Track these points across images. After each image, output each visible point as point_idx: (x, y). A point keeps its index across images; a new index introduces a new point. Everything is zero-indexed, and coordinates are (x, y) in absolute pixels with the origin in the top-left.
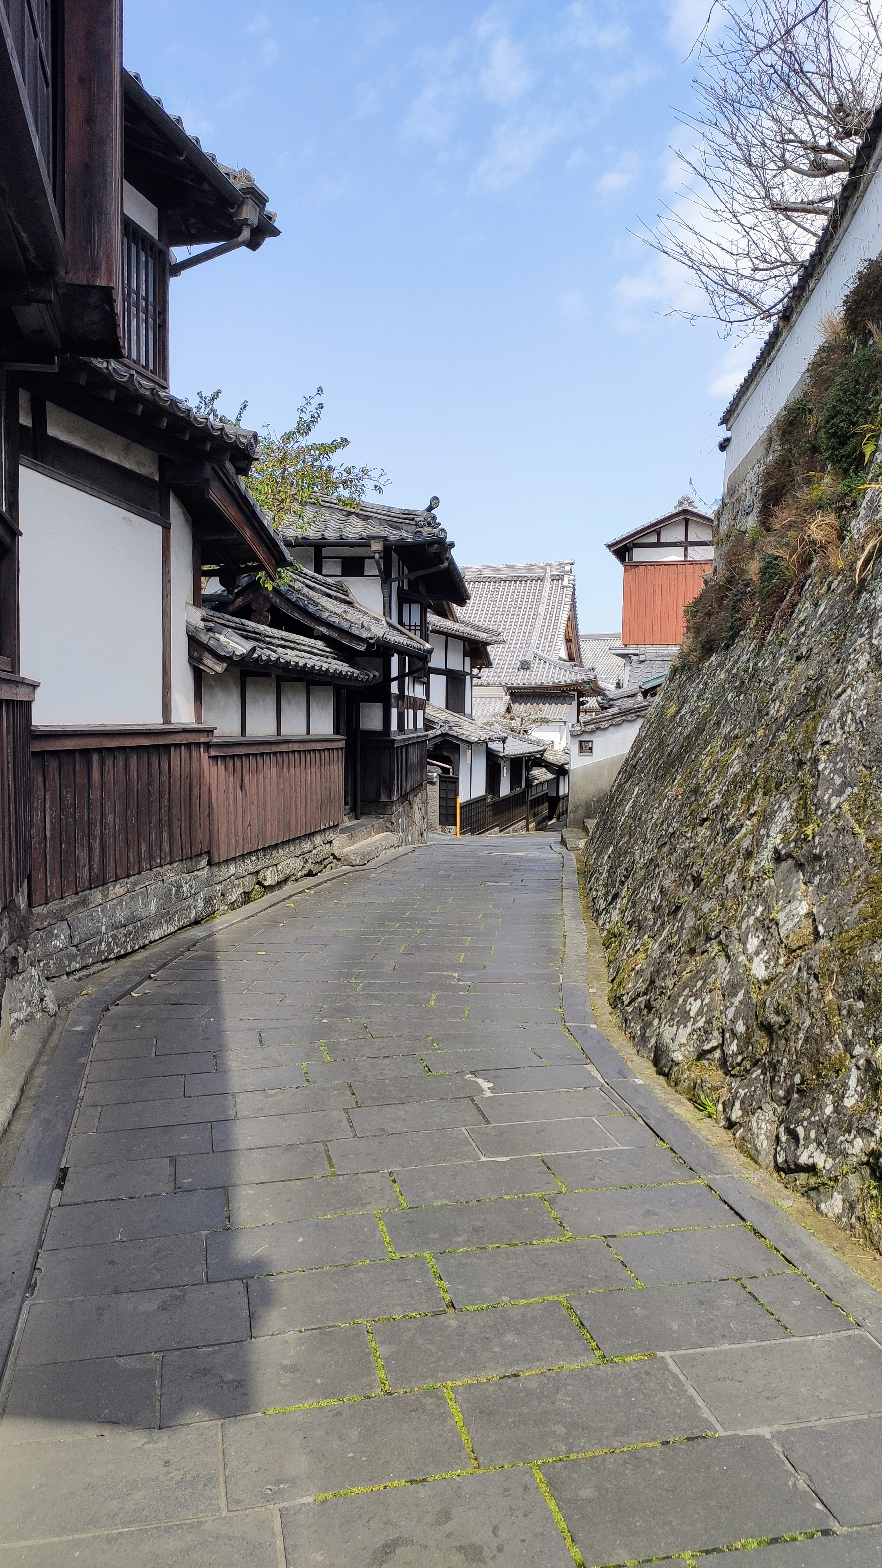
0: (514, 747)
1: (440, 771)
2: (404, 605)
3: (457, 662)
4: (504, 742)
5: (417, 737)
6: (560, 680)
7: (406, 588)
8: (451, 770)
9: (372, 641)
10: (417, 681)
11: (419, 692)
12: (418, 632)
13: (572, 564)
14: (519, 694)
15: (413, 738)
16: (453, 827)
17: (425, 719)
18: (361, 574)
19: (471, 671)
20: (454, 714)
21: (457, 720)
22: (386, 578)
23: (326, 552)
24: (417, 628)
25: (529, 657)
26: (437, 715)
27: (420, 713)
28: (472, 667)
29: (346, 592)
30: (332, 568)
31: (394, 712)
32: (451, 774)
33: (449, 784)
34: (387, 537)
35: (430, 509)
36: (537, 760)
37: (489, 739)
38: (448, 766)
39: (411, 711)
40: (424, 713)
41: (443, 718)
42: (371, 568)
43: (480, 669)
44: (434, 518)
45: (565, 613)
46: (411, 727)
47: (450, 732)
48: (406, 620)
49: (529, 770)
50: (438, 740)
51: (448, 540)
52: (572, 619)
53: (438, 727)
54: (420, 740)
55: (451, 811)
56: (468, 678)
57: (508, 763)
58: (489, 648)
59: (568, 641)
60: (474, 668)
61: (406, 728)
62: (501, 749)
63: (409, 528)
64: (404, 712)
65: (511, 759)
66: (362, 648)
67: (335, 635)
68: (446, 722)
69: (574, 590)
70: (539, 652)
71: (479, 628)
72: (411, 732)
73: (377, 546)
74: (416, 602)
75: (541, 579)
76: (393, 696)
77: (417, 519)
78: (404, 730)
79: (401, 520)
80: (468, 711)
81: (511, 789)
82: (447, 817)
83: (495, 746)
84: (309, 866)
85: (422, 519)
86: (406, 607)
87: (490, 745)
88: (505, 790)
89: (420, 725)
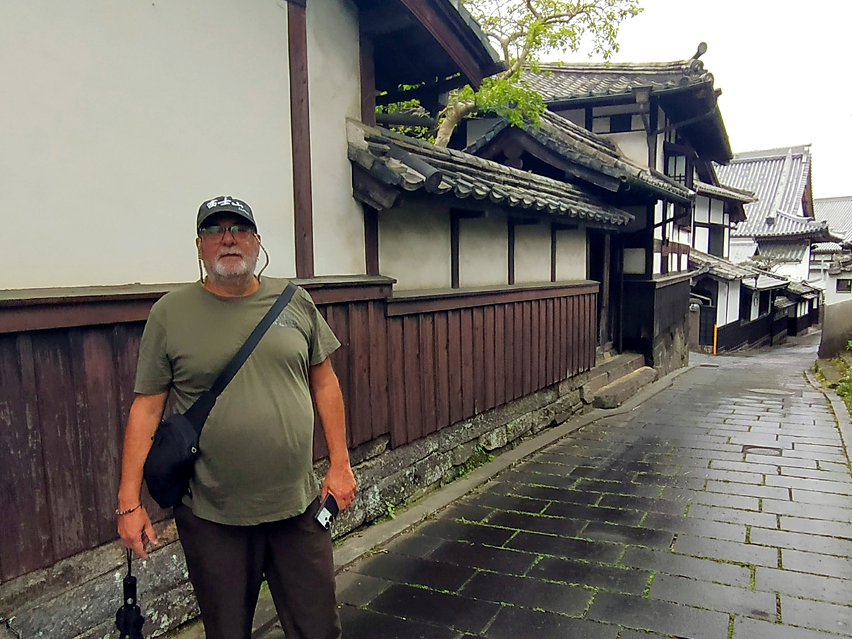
0: (764, 283)
1: (701, 303)
2: (670, 158)
3: (717, 219)
4: (756, 278)
5: (680, 278)
6: (798, 231)
7: (673, 141)
8: (710, 302)
9: (625, 181)
10: (683, 230)
11: (683, 238)
12: (683, 183)
13: (810, 145)
14: (765, 242)
15: (677, 278)
16: (711, 347)
17: (689, 261)
18: (630, 130)
19: (730, 224)
20: (715, 257)
21: (717, 261)
22: (652, 133)
23: (596, 111)
24: (682, 178)
25: (772, 215)
26: (700, 258)
27: (684, 258)
28: (730, 221)
29: (614, 146)
30: (601, 126)
31: (657, 257)
32: (710, 305)
33: (709, 313)
34: (652, 87)
35: (698, 55)
36: (783, 291)
37: (744, 276)
38: (708, 299)
39: (675, 256)
40: (689, 256)
41: (705, 260)
42: (637, 123)
43: (736, 223)
44: (701, 64)
45: (802, 182)
46: (675, 269)
47: (711, 272)
48: (671, 172)
49: (774, 299)
50: (701, 278)
51: (715, 87)
52: (808, 187)
53: (700, 268)
54: (683, 280)
55: (709, 334)
56: (726, 230)
57: (758, 296)
58: (744, 205)
59: (804, 202)
60: (732, 222)
61: (669, 270)
62: (753, 285)
63: (675, 78)
64: (667, 257)
65: (761, 292)
66: (615, 188)
67: (586, 176)
68: (708, 264)
69: (811, 165)
70: (781, 211)
71: (737, 191)
72: (675, 273)
73: (641, 98)
74: (681, 155)
75: (784, 158)
76: (655, 241)
77: (684, 67)
78: (667, 272)
79: (667, 72)
80: (725, 255)
81: (759, 315)
82: (706, 337)
83: (750, 282)
84: (552, 417)
85: (689, 66)
86: (672, 160)
87: (744, 281)
88: (754, 315)
89: (684, 266)
